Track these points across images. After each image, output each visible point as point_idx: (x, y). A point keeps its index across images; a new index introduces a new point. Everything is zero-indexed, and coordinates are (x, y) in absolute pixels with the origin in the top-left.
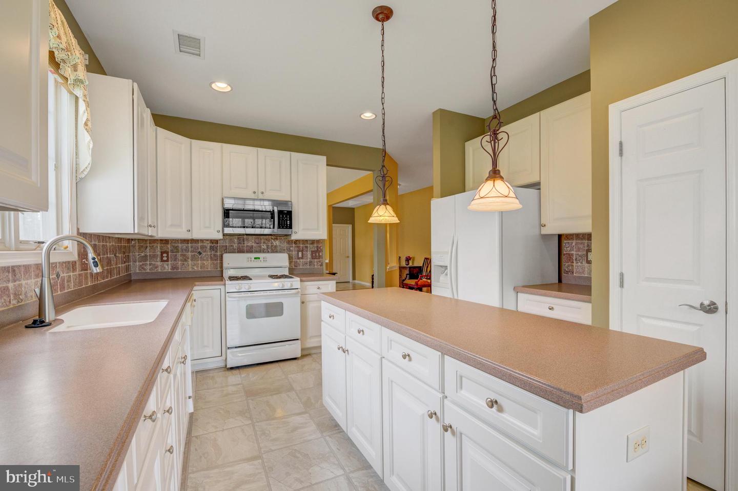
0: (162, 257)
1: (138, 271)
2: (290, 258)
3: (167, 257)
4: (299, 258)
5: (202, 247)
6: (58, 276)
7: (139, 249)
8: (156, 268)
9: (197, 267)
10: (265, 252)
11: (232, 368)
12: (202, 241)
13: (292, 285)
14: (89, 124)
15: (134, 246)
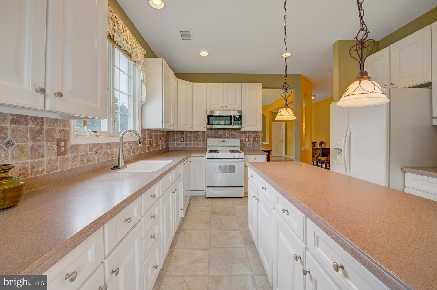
0: (181, 140)
1: (171, 146)
2: (241, 141)
3: (183, 140)
4: (246, 142)
5: (198, 135)
6: (131, 147)
7: (172, 136)
8: (179, 145)
9: (196, 145)
10: (228, 138)
11: (208, 198)
12: (198, 132)
13: (239, 156)
14: (145, 80)
15: (170, 135)
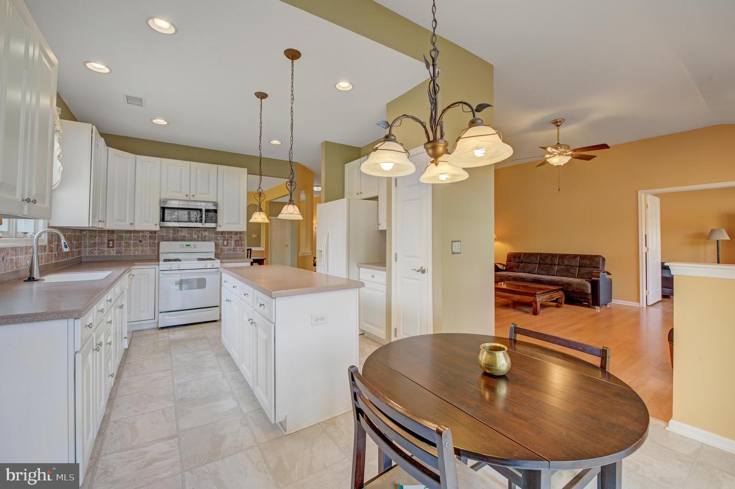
0: (109, 244)
1: (88, 255)
2: (217, 245)
3: (113, 244)
4: (224, 246)
5: (143, 237)
7: (90, 237)
8: (103, 252)
9: (138, 252)
10: (196, 241)
11: (163, 328)
12: (143, 231)
13: (213, 265)
14: (61, 156)
15: (85, 235)
